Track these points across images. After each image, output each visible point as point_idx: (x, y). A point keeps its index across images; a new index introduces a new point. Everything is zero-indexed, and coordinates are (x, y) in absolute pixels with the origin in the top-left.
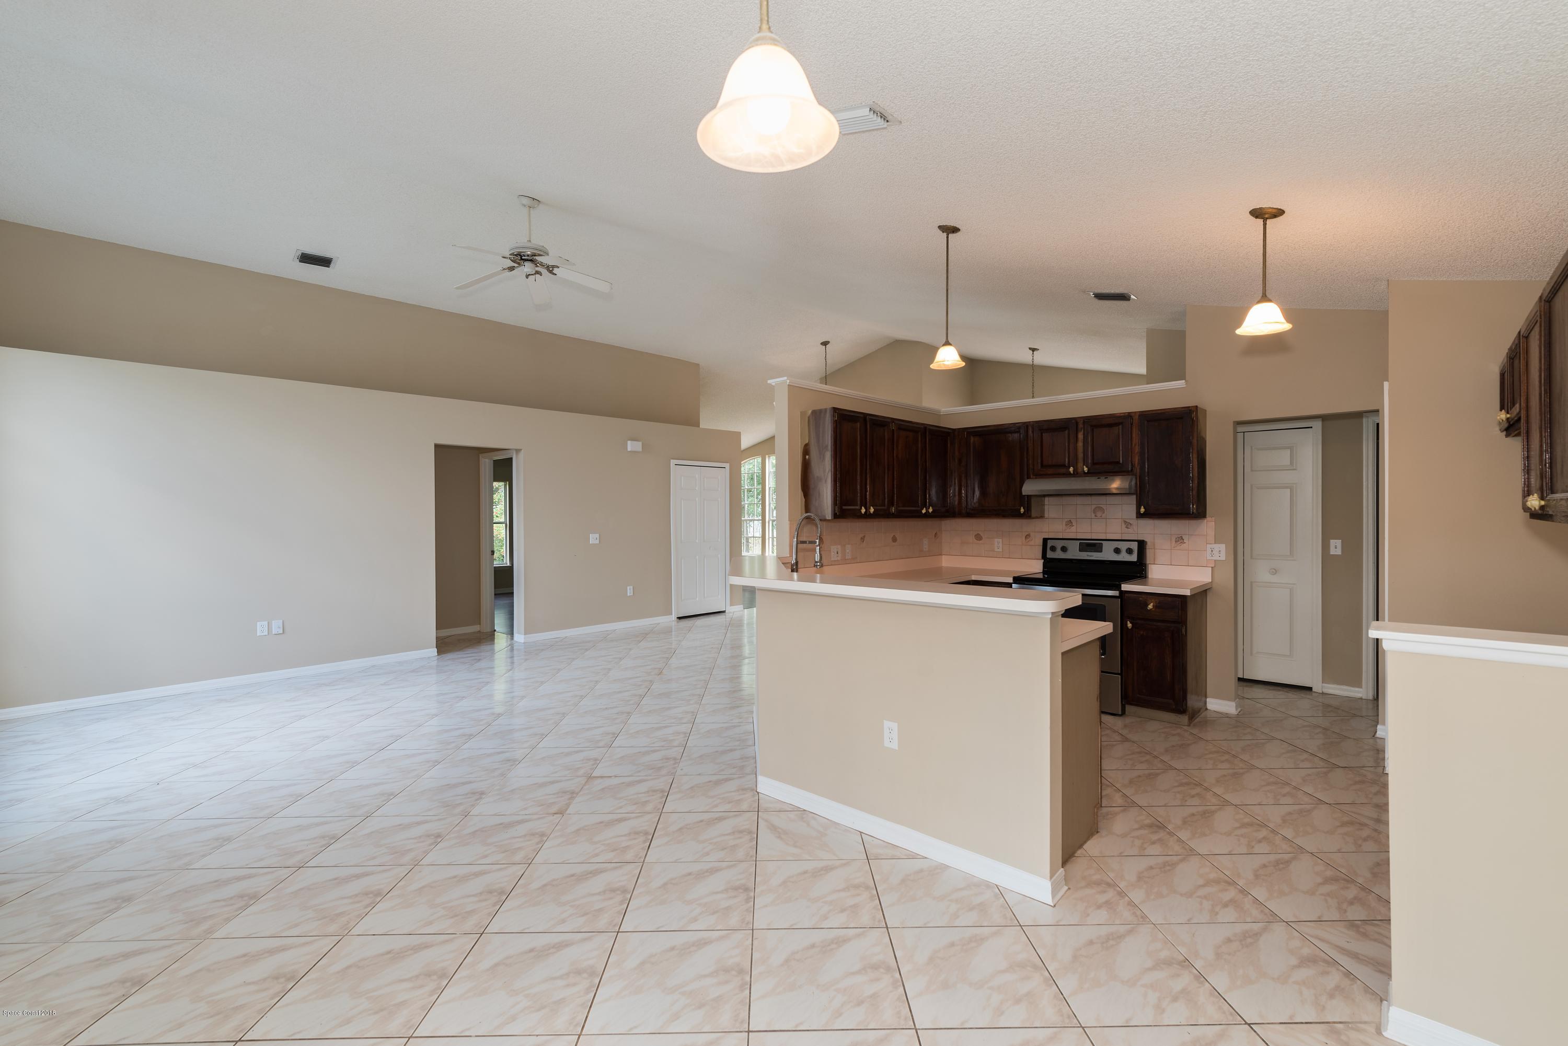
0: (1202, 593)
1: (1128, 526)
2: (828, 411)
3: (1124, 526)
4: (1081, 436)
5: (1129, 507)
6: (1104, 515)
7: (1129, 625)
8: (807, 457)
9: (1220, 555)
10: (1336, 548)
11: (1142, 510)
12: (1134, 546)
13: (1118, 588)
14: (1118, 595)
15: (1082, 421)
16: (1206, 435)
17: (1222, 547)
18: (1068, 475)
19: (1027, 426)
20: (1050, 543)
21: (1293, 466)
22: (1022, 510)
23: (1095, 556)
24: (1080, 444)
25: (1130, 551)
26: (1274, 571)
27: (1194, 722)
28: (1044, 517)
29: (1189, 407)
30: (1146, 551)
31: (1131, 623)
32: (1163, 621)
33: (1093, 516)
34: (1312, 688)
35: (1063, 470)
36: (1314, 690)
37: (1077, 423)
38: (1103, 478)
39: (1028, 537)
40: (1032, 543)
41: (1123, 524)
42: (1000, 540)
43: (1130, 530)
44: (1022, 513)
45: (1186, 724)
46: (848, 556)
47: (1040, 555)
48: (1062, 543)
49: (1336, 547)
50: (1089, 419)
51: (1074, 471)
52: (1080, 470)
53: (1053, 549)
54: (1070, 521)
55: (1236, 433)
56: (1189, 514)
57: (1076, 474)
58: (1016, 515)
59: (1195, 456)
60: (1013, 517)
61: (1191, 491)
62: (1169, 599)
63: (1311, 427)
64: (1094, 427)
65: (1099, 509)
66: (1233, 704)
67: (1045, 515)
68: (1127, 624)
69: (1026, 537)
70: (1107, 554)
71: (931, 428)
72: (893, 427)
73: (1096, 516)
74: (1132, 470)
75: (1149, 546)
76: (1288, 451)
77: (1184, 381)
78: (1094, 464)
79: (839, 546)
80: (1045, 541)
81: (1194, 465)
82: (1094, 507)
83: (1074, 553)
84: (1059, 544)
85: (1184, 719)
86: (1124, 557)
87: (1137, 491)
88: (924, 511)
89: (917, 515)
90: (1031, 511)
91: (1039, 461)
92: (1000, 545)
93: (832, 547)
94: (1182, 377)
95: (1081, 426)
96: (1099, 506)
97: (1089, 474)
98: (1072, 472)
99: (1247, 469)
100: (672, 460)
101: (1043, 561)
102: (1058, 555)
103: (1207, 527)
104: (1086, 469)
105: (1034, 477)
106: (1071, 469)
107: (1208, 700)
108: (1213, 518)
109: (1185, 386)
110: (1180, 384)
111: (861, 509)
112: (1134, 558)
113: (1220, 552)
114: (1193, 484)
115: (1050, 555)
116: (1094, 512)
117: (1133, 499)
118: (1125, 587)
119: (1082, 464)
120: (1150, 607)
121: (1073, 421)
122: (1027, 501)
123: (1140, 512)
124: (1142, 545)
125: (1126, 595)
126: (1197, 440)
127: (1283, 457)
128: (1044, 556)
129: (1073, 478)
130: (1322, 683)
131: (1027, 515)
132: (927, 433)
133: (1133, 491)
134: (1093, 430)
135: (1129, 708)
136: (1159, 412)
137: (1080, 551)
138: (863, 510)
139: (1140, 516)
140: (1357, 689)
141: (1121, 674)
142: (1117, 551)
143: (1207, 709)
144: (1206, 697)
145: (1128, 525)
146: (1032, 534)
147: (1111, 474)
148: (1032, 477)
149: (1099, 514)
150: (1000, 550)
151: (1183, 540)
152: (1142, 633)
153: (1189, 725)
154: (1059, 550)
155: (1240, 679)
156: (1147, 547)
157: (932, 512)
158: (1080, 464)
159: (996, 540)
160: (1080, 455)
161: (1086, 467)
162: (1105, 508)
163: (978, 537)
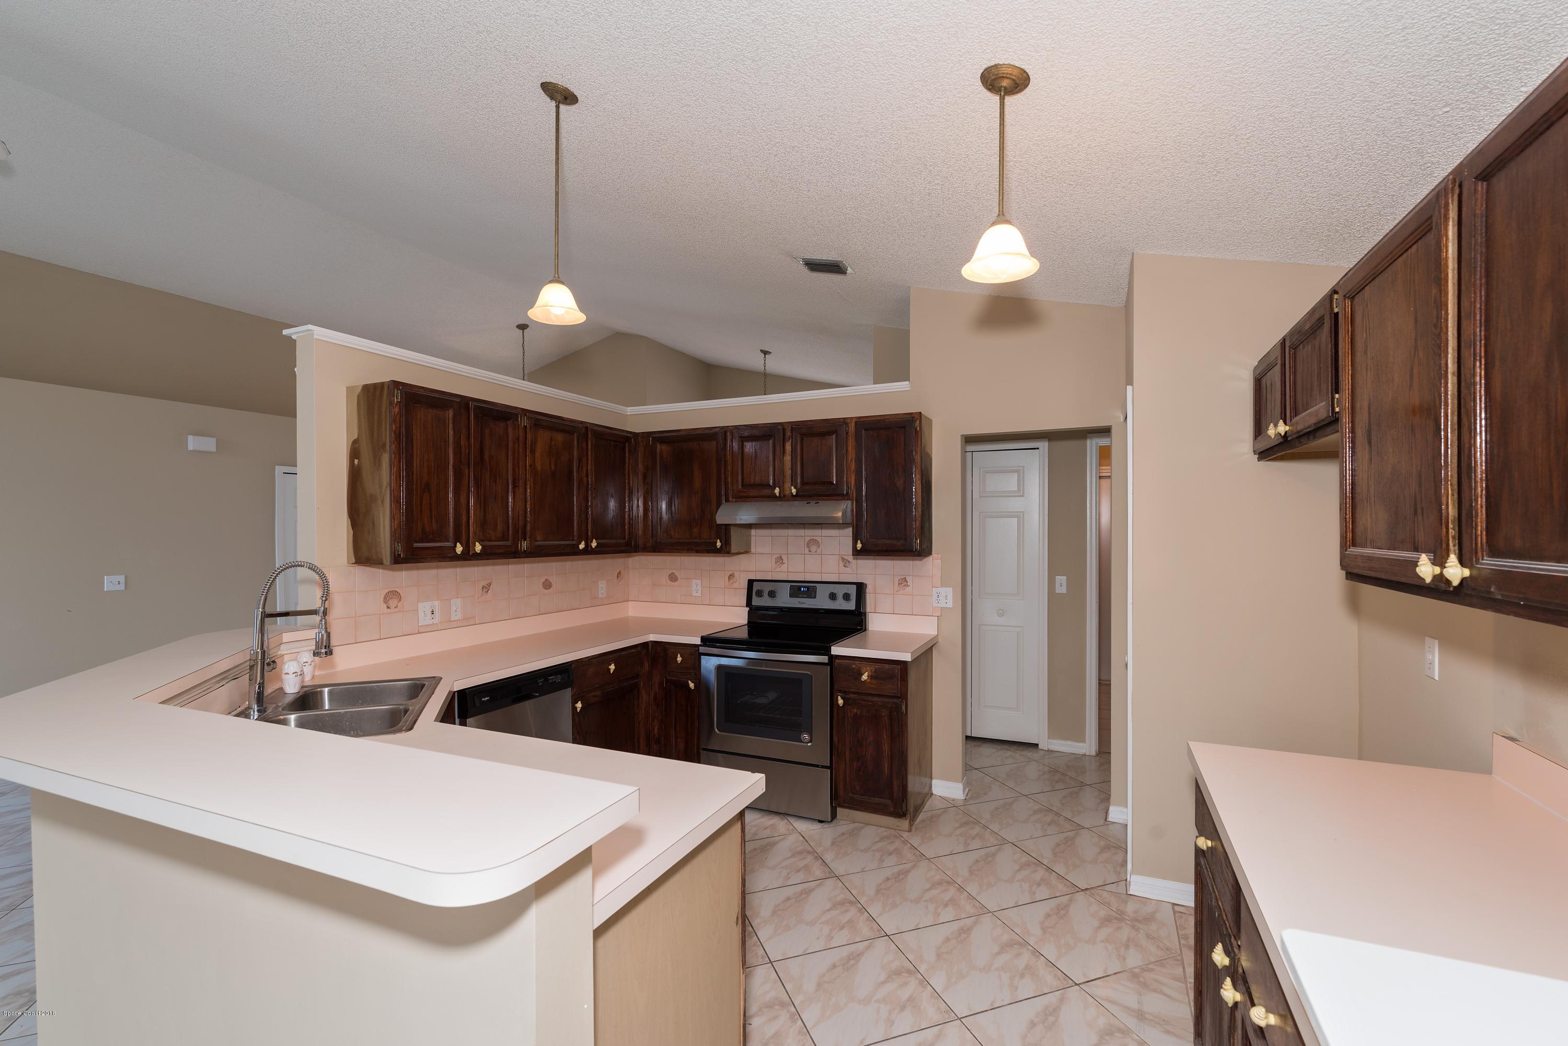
0: (926, 654)
1: (847, 565)
2: (386, 387)
3: (841, 564)
4: (788, 447)
5: (842, 540)
6: (819, 551)
7: (841, 702)
8: (356, 461)
9: (946, 601)
10: (1061, 586)
11: (859, 546)
12: (852, 590)
13: (827, 651)
14: (827, 661)
15: (790, 428)
16: (932, 451)
17: (949, 591)
18: (773, 497)
19: (725, 432)
20: (756, 587)
21: (1020, 492)
22: (719, 544)
23: (808, 603)
24: (788, 458)
25: (847, 597)
26: (1001, 612)
27: (916, 823)
28: (751, 552)
29: (912, 413)
30: (865, 596)
31: (842, 698)
32: (880, 696)
33: (807, 551)
34: (1038, 744)
35: (766, 492)
36: (1040, 747)
37: (784, 430)
38: (813, 503)
39: (731, 577)
40: (736, 585)
41: (841, 562)
42: (699, 582)
43: (848, 570)
44: (718, 547)
45: (907, 829)
46: (456, 615)
47: (744, 601)
48: (770, 587)
49: (1061, 582)
50: (798, 425)
51: (780, 492)
52: (787, 493)
53: (760, 594)
54: (781, 557)
55: (964, 452)
56: (911, 551)
57: (783, 498)
58: (711, 550)
59: (918, 476)
60: (708, 553)
61: (914, 522)
62: (887, 666)
63: (1038, 449)
64: (803, 435)
65: (813, 542)
66: (960, 786)
67: (752, 550)
68: (837, 700)
69: (729, 578)
70: (821, 602)
71: (596, 428)
72: (524, 422)
73: (810, 551)
74: (847, 493)
75: (869, 590)
76: (1016, 475)
77: (908, 382)
78: (803, 483)
79: (436, 603)
80: (751, 583)
81: (916, 488)
82: (808, 539)
83: (784, 600)
84: (767, 588)
85: (905, 823)
86: (841, 605)
87: (853, 520)
88: (582, 546)
89: (573, 552)
90: (730, 545)
91: (740, 478)
92: (699, 588)
93: (421, 605)
94: (907, 378)
95: (788, 433)
96: (813, 538)
97: (797, 497)
98: (778, 495)
99: (976, 495)
100: (277, 467)
101: (748, 609)
102: (765, 601)
103: (932, 565)
104: (794, 491)
105: (734, 500)
106: (777, 491)
107: (934, 782)
108: (940, 555)
109: (909, 389)
110: (903, 386)
111: (455, 546)
112: (851, 606)
113: (947, 597)
114: (916, 512)
115: (756, 602)
116: (808, 547)
117: (849, 531)
118: (836, 650)
119: (790, 484)
120: (865, 677)
121: (780, 427)
122: (725, 531)
123: (856, 547)
124: (861, 588)
125: (837, 661)
126: (921, 457)
127: (1011, 482)
128: (749, 603)
129: (779, 503)
130: (1048, 738)
131: (725, 550)
132: (589, 433)
133: (849, 520)
134: (802, 440)
135: (840, 810)
136: (878, 418)
137: (791, 596)
138: (459, 549)
139: (857, 553)
140: (1081, 744)
141: (830, 768)
142: (833, 596)
143: (932, 794)
144: (931, 778)
145: (846, 563)
146: (737, 574)
147: (824, 498)
148: (731, 499)
149: (813, 548)
150: (699, 594)
151: (907, 582)
152: (855, 710)
153: (910, 831)
154: (766, 594)
155: (967, 738)
156: (868, 591)
157: (596, 547)
158: (788, 484)
159: (694, 581)
160: (788, 472)
161: (795, 488)
162: (820, 542)
163: (673, 578)
